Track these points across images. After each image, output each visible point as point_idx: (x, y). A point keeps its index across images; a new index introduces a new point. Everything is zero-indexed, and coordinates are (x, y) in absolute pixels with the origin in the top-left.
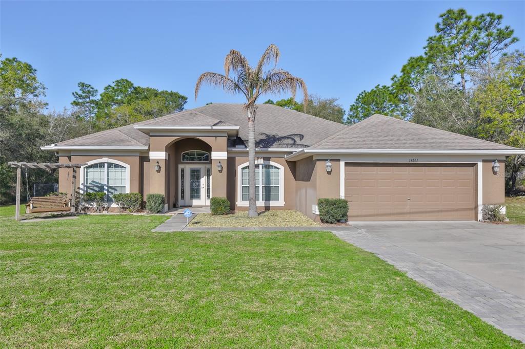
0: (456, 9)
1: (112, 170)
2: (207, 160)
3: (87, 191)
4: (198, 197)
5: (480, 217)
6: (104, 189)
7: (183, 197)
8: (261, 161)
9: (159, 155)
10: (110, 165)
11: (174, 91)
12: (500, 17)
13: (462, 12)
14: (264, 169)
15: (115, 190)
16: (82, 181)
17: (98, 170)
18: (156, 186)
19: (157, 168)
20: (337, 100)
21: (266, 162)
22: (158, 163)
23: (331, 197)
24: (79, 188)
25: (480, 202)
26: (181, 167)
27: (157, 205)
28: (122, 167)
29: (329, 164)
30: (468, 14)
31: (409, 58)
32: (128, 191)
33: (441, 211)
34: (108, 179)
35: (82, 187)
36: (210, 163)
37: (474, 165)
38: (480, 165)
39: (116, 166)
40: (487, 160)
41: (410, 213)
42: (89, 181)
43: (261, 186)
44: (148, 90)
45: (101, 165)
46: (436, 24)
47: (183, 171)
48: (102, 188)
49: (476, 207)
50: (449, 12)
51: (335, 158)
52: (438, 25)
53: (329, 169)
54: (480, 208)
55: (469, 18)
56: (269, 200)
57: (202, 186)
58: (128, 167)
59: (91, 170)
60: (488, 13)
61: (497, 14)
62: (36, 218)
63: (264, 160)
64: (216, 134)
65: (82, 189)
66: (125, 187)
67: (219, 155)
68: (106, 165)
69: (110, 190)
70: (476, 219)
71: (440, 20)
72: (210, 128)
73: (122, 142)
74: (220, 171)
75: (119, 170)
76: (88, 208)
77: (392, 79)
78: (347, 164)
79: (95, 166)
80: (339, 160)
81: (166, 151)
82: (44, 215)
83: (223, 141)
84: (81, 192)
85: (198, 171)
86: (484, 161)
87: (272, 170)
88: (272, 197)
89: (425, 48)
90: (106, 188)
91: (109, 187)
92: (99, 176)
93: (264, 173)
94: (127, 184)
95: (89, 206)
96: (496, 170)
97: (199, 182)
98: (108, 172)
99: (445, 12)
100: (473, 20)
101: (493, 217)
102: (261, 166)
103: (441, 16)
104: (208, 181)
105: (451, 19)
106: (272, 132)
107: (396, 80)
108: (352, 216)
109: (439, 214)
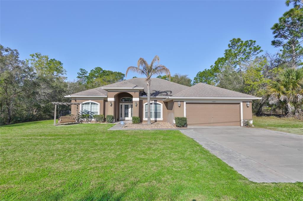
0: (236, 38)
1: (93, 105)
2: (131, 101)
3: (82, 114)
4: (128, 116)
5: (242, 125)
6: (89, 113)
7: (121, 116)
8: (153, 102)
9: (111, 99)
10: (92, 103)
11: (120, 72)
12: (255, 42)
13: (239, 40)
14: (154, 105)
15: (94, 113)
16: (80, 110)
17: (87, 105)
18: (110, 112)
19: (110, 105)
20: (187, 75)
21: (155, 102)
22: (111, 102)
23: (180, 116)
24: (79, 113)
25: (242, 118)
26: (120, 104)
27: (110, 119)
28: (97, 104)
29: (179, 103)
30: (242, 40)
31: (218, 58)
32: (99, 114)
33: (226, 122)
34: (91, 109)
35: (80, 112)
36: (132, 102)
37: (239, 103)
38: (242, 103)
39: (94, 104)
40: (244, 101)
41: (213, 123)
42: (83, 110)
43: (153, 112)
44: (109, 71)
45: (88, 103)
46: (228, 44)
47: (121, 105)
48: (88, 113)
49: (240, 121)
50: (234, 39)
51: (182, 101)
52: (229, 45)
53: (179, 105)
54: (242, 121)
55: (242, 42)
56: (157, 118)
57: (129, 112)
58: (99, 104)
59: (84, 105)
60: (249, 40)
61: (253, 40)
62: (62, 124)
63: (154, 101)
64: (135, 91)
65: (80, 113)
66: (98, 112)
67: (136, 99)
68: (90, 103)
69: (92, 113)
70: (240, 126)
71: (230, 43)
72: (132, 88)
73: (97, 94)
74: (136, 106)
75: (95, 105)
76: (83, 121)
77: (211, 67)
78: (187, 103)
79: (86, 104)
80: (183, 102)
81: (114, 98)
82: (65, 123)
83: (138, 93)
84: (80, 114)
85: (128, 106)
86: (243, 102)
87: (158, 106)
88: (158, 116)
89: (224, 54)
90: (90, 112)
91: (91, 112)
92: (87, 108)
93: (154, 107)
94: (98, 111)
95: (83, 120)
96: (248, 105)
97: (128, 110)
98: (91, 106)
99: (232, 39)
100: (244, 43)
101: (247, 125)
102: (153, 104)
103: (230, 41)
104: (132, 110)
105: (235, 42)
106: (158, 90)
107: (212, 67)
108: (189, 124)
109: (225, 123)
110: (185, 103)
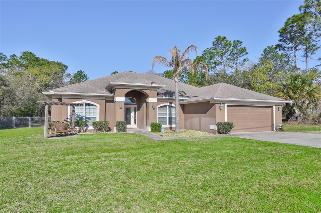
0: (222, 36)
1: (88, 107)
2: (134, 102)
4: (130, 123)
5: (274, 129)
6: (83, 119)
8: (167, 104)
9: (121, 99)
10: (87, 104)
11: (59, 62)
12: (241, 43)
13: (225, 38)
14: (169, 108)
15: (90, 119)
16: (69, 114)
18: (120, 116)
19: (120, 107)
22: (121, 103)
23: (221, 121)
24: (67, 118)
25: (274, 123)
28: (94, 105)
30: (227, 39)
32: (98, 120)
34: (85, 113)
35: (69, 117)
36: (136, 104)
37: (272, 107)
38: (274, 107)
39: (91, 105)
40: (277, 105)
41: (250, 128)
43: (167, 117)
45: (81, 104)
46: (213, 42)
48: (81, 118)
49: (272, 125)
50: (219, 37)
54: (274, 125)
55: (227, 41)
56: (171, 124)
57: (131, 117)
58: (98, 106)
63: (169, 103)
64: (151, 88)
65: (69, 119)
66: (96, 117)
67: (153, 100)
68: (84, 104)
75: (92, 107)
78: (228, 106)
79: (77, 105)
80: (224, 104)
81: (125, 97)
83: (155, 93)
84: (69, 120)
86: (275, 105)
87: (172, 109)
89: (203, 52)
90: (84, 118)
91: (86, 118)
92: (81, 111)
93: (169, 110)
94: (97, 115)
96: (279, 109)
97: (130, 115)
98: (86, 108)
99: (217, 37)
102: (167, 106)
103: (216, 39)
104: (135, 115)
105: (219, 40)
109: (263, 128)
110: (226, 105)
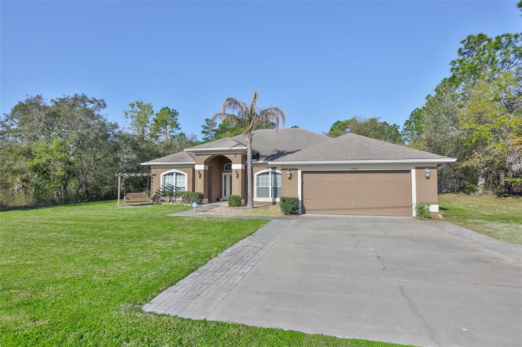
1: (178, 177)
3: (164, 190)
5: (414, 214)
7: (225, 195)
8: (270, 170)
9: (200, 167)
10: (177, 174)
13: (482, 36)
14: (273, 176)
15: (180, 189)
16: (161, 184)
17: (170, 176)
21: (274, 171)
25: (414, 201)
26: (224, 174)
28: (183, 175)
29: (289, 172)
30: (489, 37)
31: (442, 79)
32: (186, 190)
33: (382, 208)
34: (176, 182)
35: (161, 187)
36: (231, 172)
37: (409, 171)
39: (180, 174)
40: (420, 167)
41: (355, 209)
42: (166, 184)
43: (270, 187)
45: (172, 174)
46: (458, 49)
47: (225, 176)
48: (172, 188)
49: (411, 205)
50: (469, 38)
51: (294, 168)
52: (460, 50)
53: (289, 176)
54: (414, 206)
55: (490, 40)
56: (276, 197)
58: (186, 175)
59: (167, 177)
60: (502, 34)
61: (512, 33)
62: (130, 205)
63: (272, 169)
64: (235, 152)
66: (185, 187)
67: (237, 167)
68: (175, 174)
69: (177, 189)
70: (411, 215)
71: (462, 46)
72: (229, 149)
73: (183, 159)
75: (182, 176)
76: (164, 200)
77: (427, 98)
78: (303, 172)
79: (169, 174)
81: (205, 164)
82: (135, 204)
83: (240, 157)
84: (161, 190)
86: (416, 168)
87: (278, 176)
88: (278, 195)
90: (174, 188)
91: (176, 187)
92: (171, 181)
93: (273, 179)
94: (186, 185)
95: (165, 199)
98: (176, 178)
99: (465, 38)
100: (494, 40)
102: (270, 173)
103: (462, 42)
106: (281, 149)
107: (430, 98)
108: (308, 210)
109: (380, 210)
110: (299, 172)
